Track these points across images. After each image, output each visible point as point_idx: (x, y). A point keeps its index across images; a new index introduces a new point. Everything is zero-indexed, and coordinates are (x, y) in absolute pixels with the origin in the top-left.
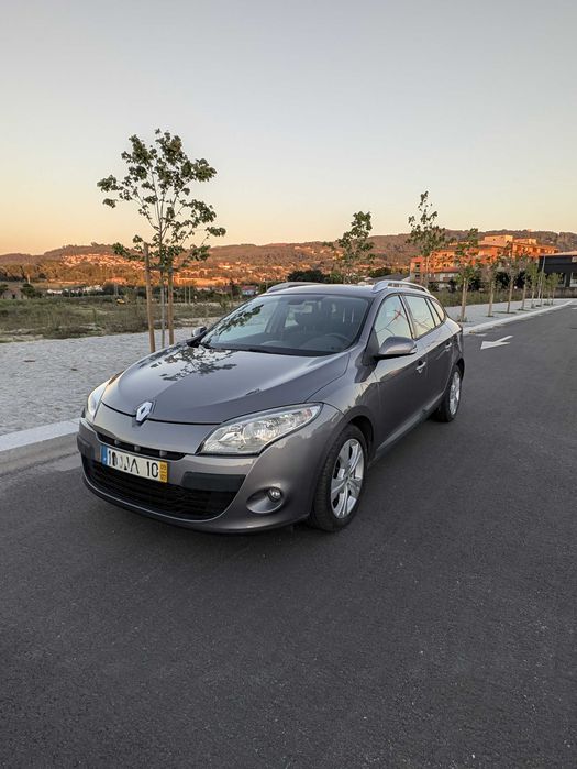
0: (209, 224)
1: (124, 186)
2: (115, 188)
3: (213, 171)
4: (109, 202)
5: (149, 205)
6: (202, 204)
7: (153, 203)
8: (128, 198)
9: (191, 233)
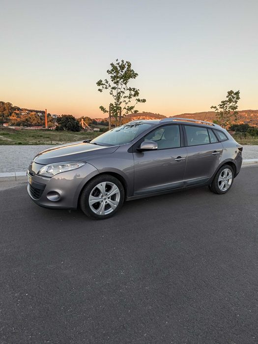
0: (137, 97)
1: (106, 83)
2: (102, 84)
3: (137, 74)
4: (100, 90)
5: (113, 90)
6: (134, 89)
7: (115, 89)
8: (106, 88)
9: (129, 101)
